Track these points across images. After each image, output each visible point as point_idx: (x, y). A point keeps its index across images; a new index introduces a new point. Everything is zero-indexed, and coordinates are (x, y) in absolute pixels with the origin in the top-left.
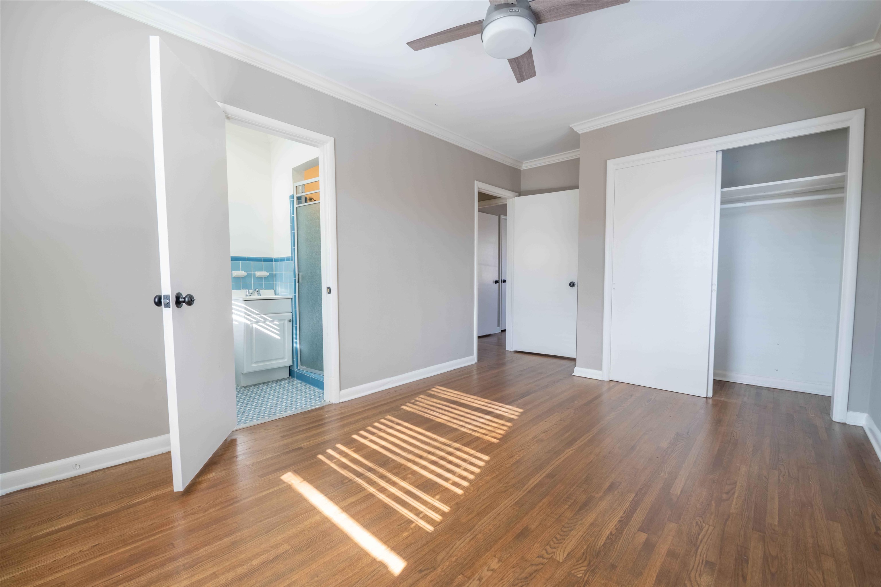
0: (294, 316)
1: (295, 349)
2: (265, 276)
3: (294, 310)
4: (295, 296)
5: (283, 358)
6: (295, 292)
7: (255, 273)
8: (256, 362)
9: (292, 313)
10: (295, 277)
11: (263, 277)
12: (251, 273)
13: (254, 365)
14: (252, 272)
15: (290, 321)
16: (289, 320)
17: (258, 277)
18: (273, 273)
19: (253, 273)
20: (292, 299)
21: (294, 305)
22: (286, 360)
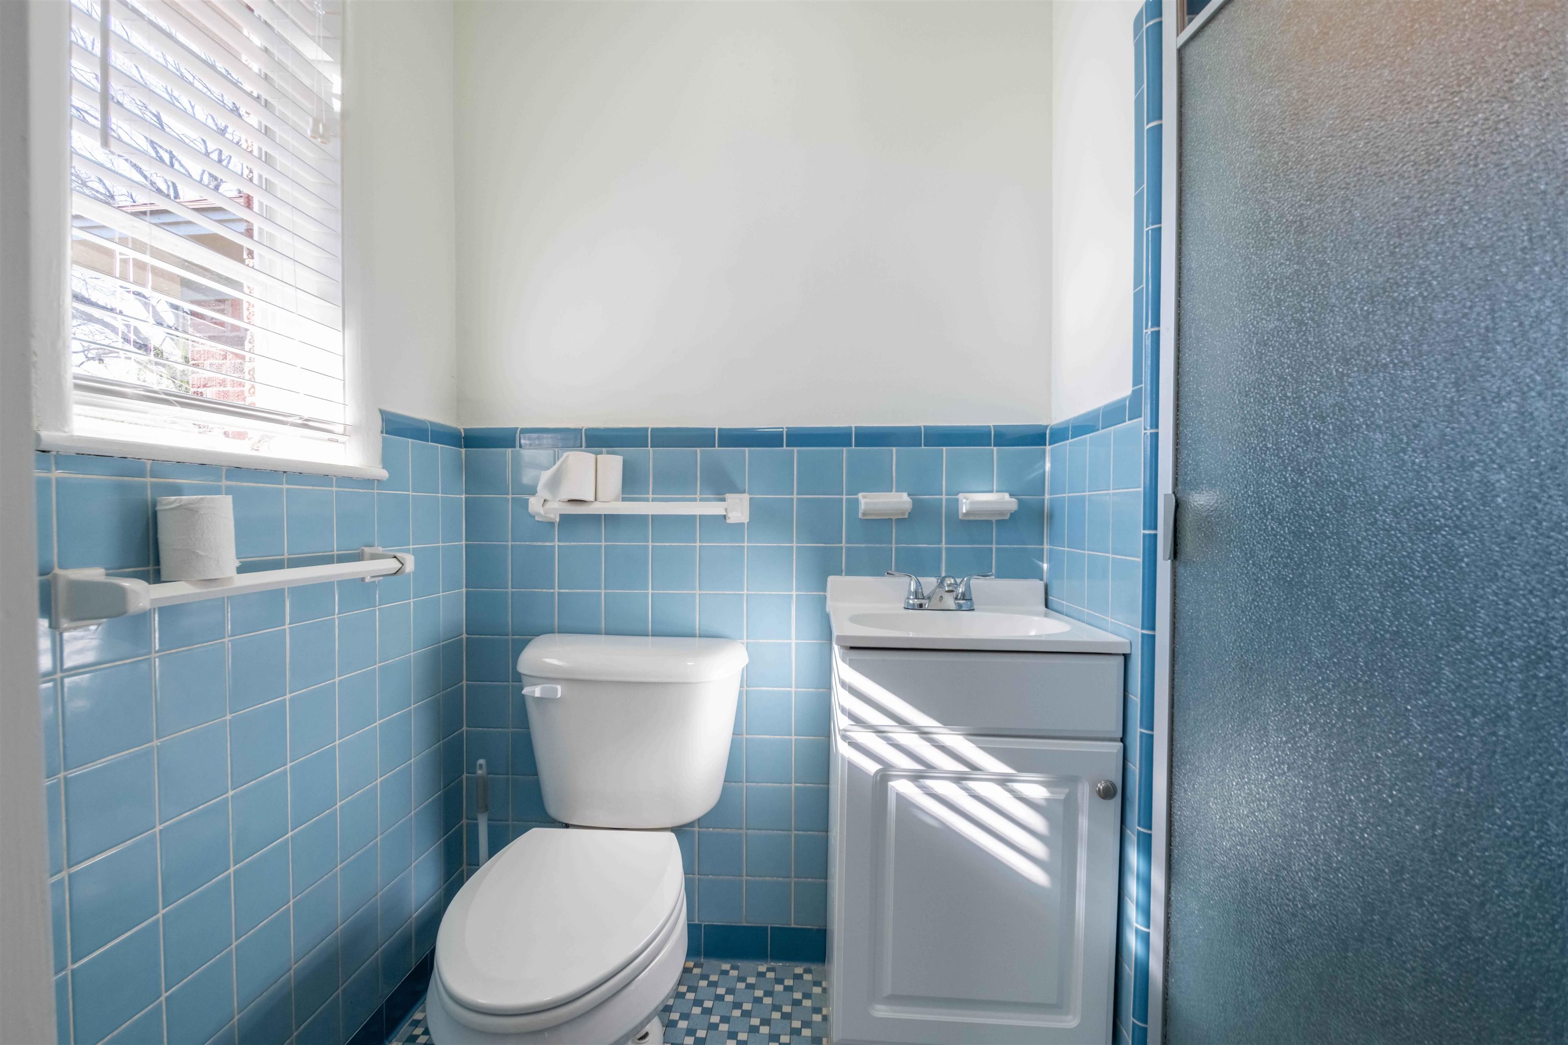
0: (1135, 768)
1: (1129, 971)
2: (1001, 513)
3: (1136, 730)
4: (1149, 642)
5: (1058, 1007)
6: (1150, 620)
7: (957, 500)
8: (895, 999)
9: (1122, 740)
10: (1151, 522)
11: (994, 519)
12: (941, 500)
13: (882, 1011)
14: (944, 497)
15: (1107, 794)
16: (1101, 786)
17: (972, 518)
18: (1043, 500)
19: (947, 500)
20: (1126, 657)
21: (1136, 698)
22: (1071, 1022)
